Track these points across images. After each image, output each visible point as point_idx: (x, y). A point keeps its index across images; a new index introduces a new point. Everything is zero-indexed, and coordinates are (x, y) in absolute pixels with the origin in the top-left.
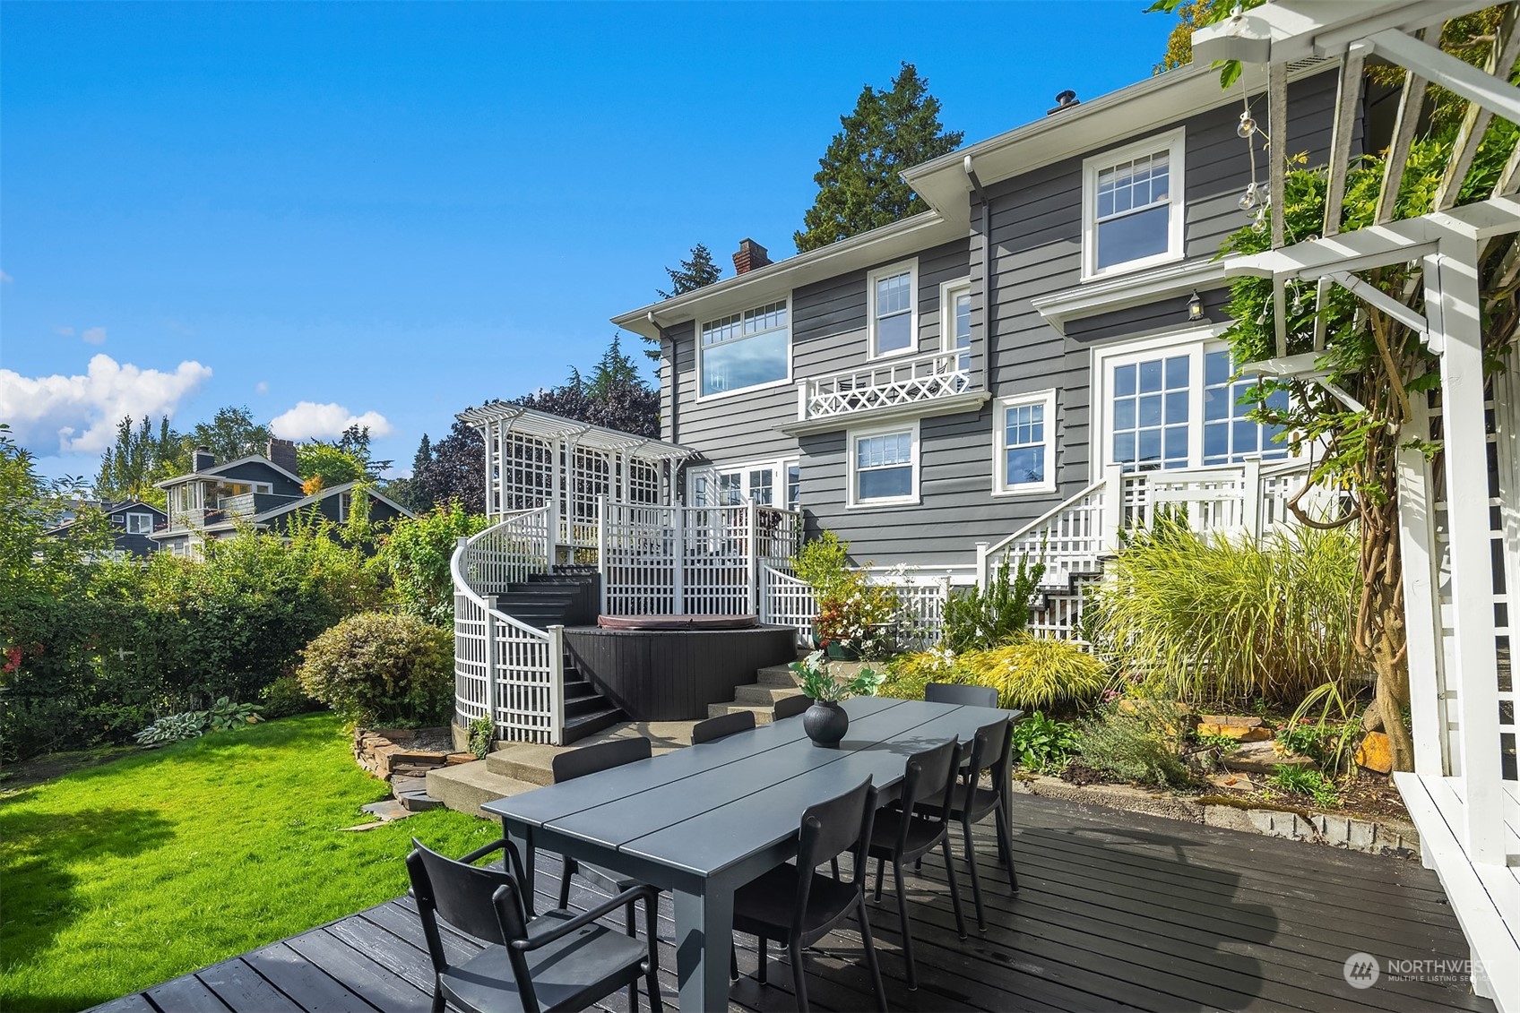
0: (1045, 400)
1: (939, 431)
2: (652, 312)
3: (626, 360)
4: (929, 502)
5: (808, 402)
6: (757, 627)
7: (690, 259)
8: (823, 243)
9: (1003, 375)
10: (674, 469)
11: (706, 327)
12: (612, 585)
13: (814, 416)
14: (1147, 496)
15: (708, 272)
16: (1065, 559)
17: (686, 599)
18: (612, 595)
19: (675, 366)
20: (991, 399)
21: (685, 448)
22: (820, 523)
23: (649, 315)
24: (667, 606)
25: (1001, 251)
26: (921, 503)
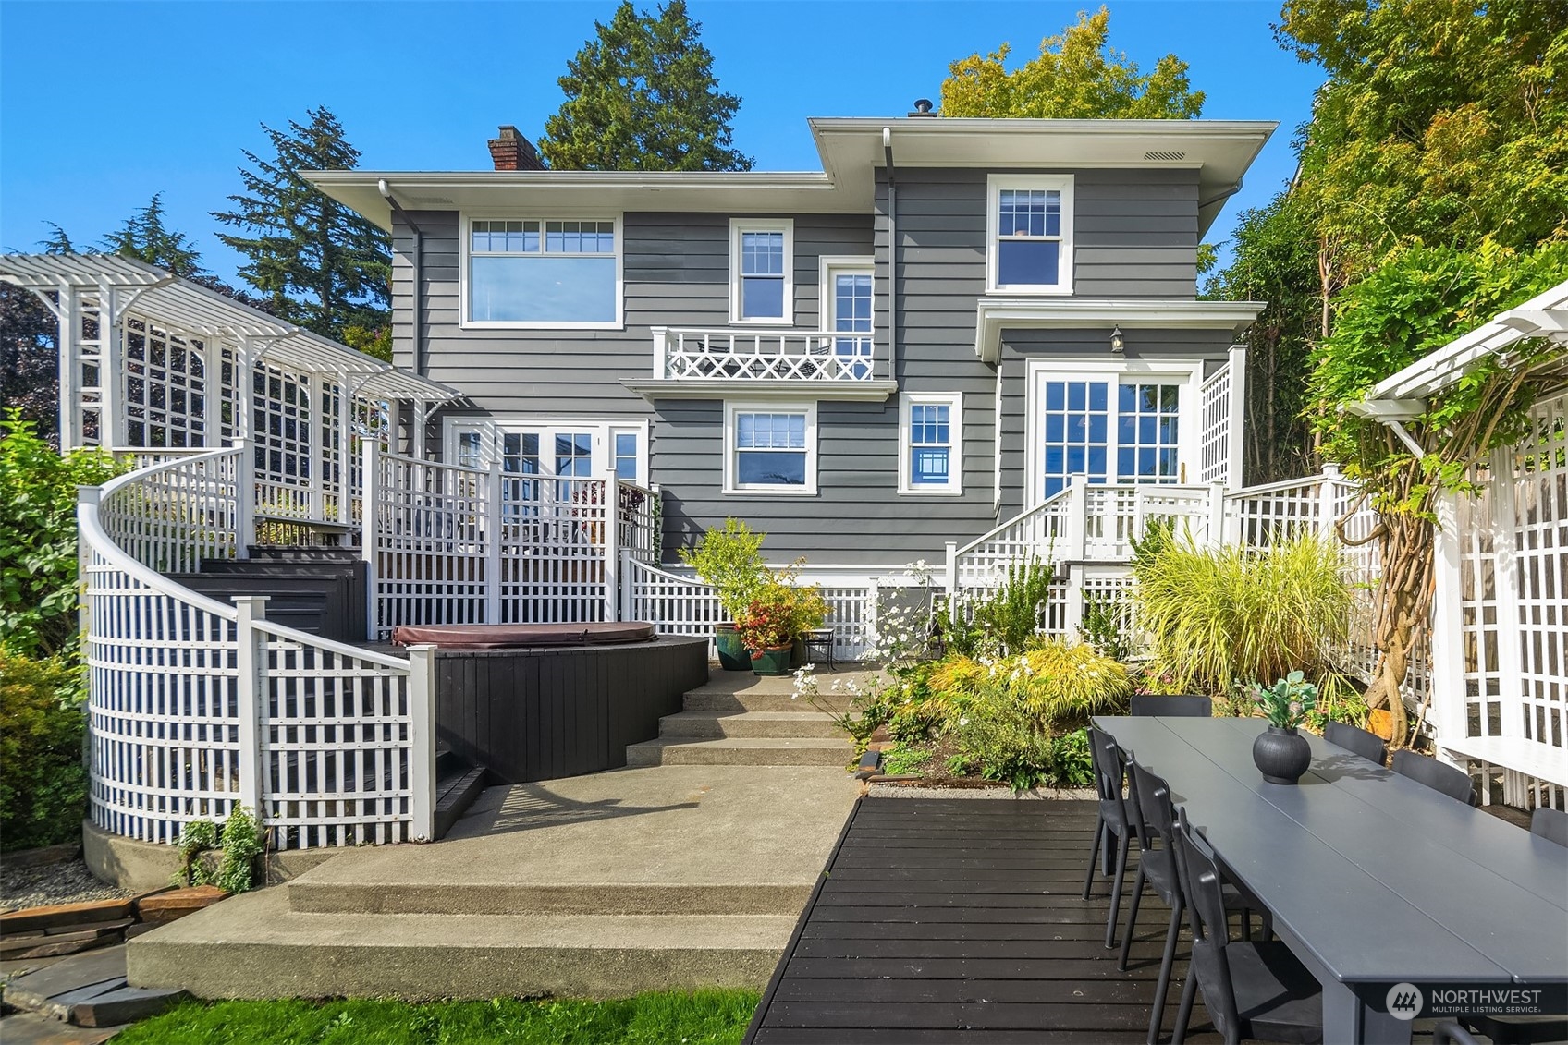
0: (951, 403)
1: (838, 418)
2: (387, 182)
3: (178, 239)
4: (828, 494)
5: (667, 359)
6: (651, 641)
7: (308, 123)
8: (581, 167)
9: (909, 369)
10: (420, 417)
11: (478, 227)
12: (385, 580)
13: (675, 375)
14: (1137, 506)
15: (338, 151)
16: (1002, 562)
17: (505, 602)
18: (385, 595)
19: (421, 269)
20: (898, 392)
21: (445, 389)
22: (686, 509)
23: (382, 185)
24: (473, 612)
25: (908, 240)
26: (818, 495)
